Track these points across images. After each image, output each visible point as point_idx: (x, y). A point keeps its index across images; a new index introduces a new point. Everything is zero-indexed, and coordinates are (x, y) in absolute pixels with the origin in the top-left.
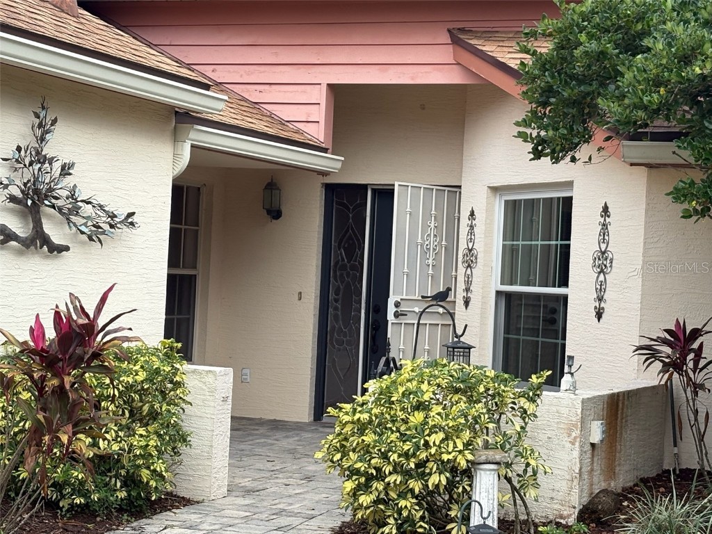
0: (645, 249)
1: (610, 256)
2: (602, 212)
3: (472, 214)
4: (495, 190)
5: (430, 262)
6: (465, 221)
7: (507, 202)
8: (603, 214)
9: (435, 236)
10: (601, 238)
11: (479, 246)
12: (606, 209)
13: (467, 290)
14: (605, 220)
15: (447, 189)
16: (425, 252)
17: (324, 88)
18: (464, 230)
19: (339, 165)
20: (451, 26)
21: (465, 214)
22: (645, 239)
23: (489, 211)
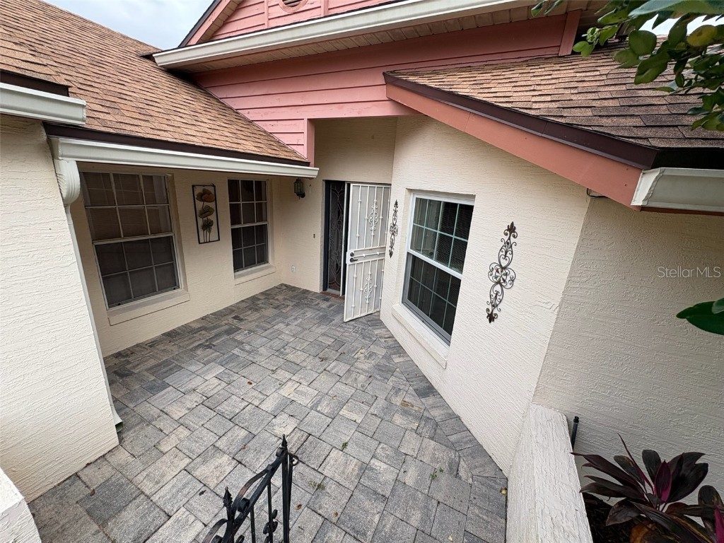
0: (567, 287)
1: (512, 274)
2: (507, 230)
3: (396, 204)
4: (411, 191)
5: (373, 228)
6: (392, 207)
7: (417, 199)
8: (508, 232)
9: (376, 214)
10: (501, 253)
11: (399, 225)
12: (512, 229)
13: (392, 247)
14: (509, 239)
15: (384, 186)
16: (370, 223)
17: (306, 121)
18: (391, 212)
19: (316, 173)
20: (385, 70)
21: (392, 203)
22: (569, 277)
23: (406, 204)
